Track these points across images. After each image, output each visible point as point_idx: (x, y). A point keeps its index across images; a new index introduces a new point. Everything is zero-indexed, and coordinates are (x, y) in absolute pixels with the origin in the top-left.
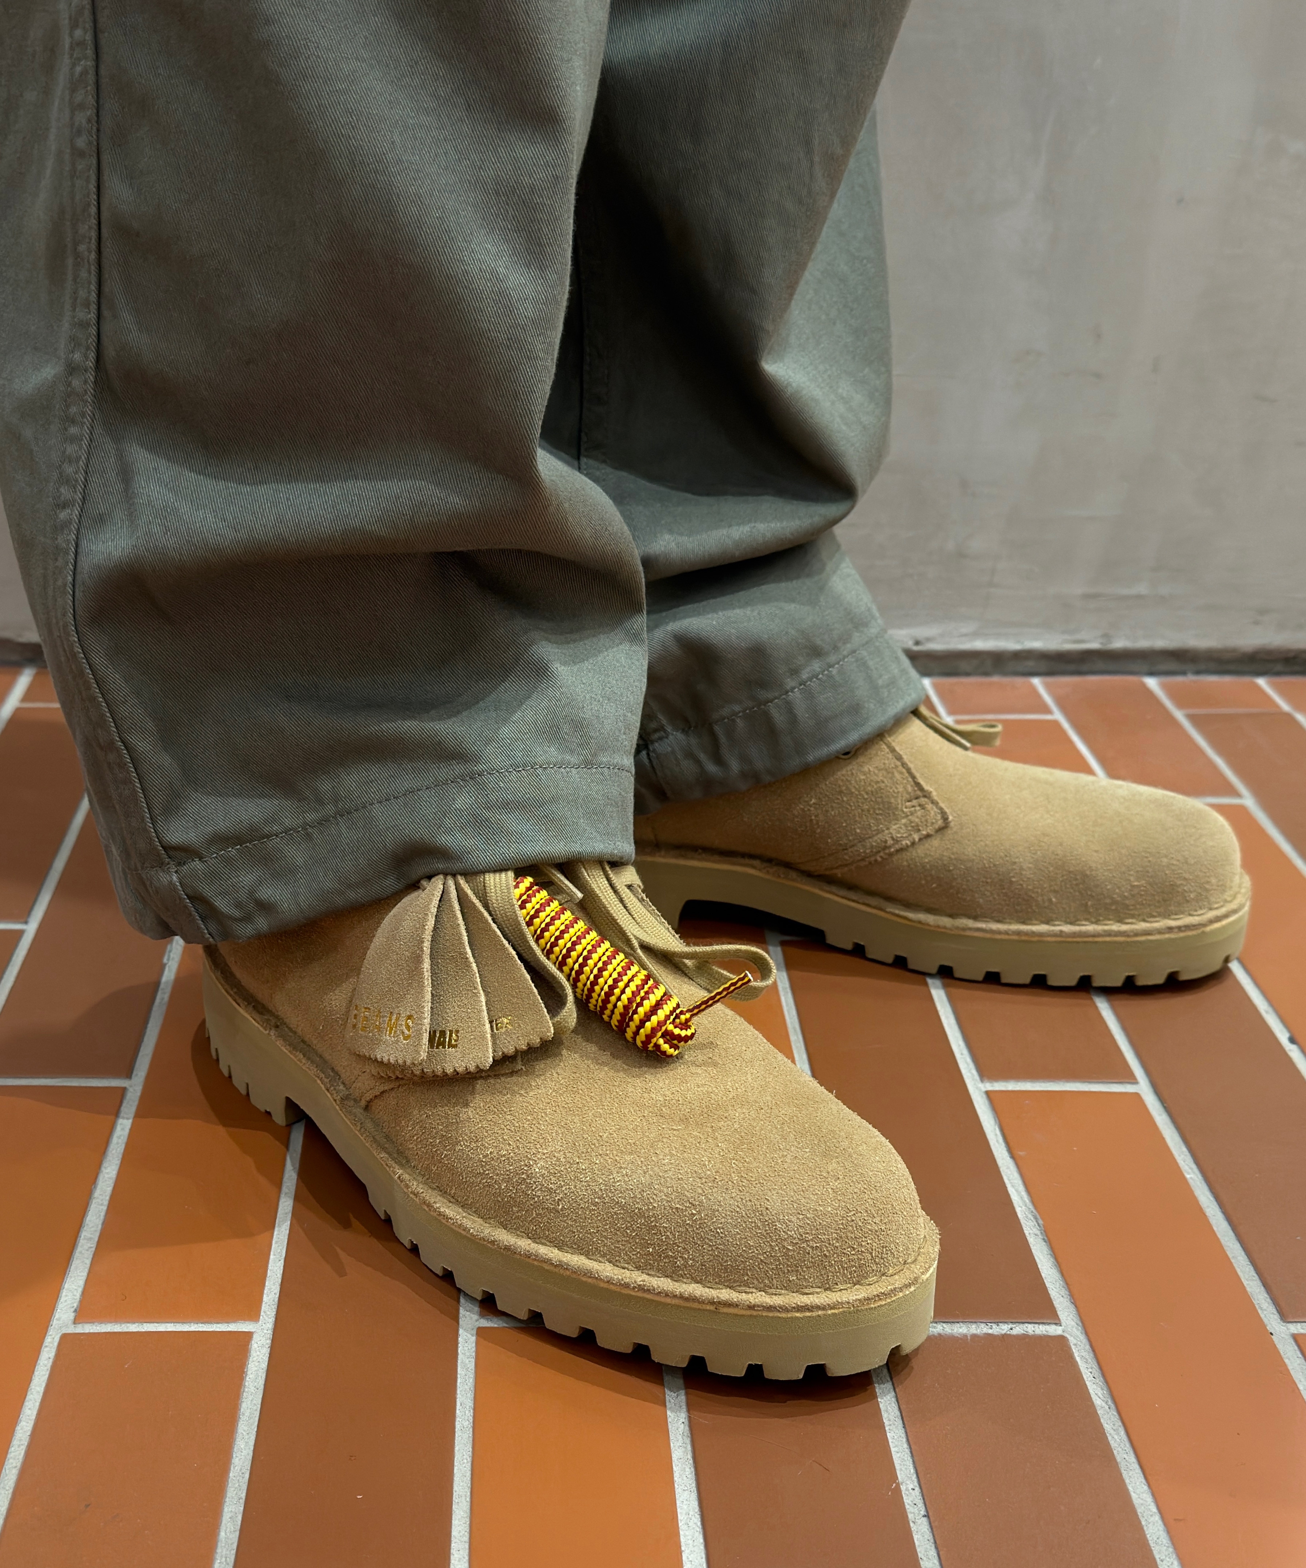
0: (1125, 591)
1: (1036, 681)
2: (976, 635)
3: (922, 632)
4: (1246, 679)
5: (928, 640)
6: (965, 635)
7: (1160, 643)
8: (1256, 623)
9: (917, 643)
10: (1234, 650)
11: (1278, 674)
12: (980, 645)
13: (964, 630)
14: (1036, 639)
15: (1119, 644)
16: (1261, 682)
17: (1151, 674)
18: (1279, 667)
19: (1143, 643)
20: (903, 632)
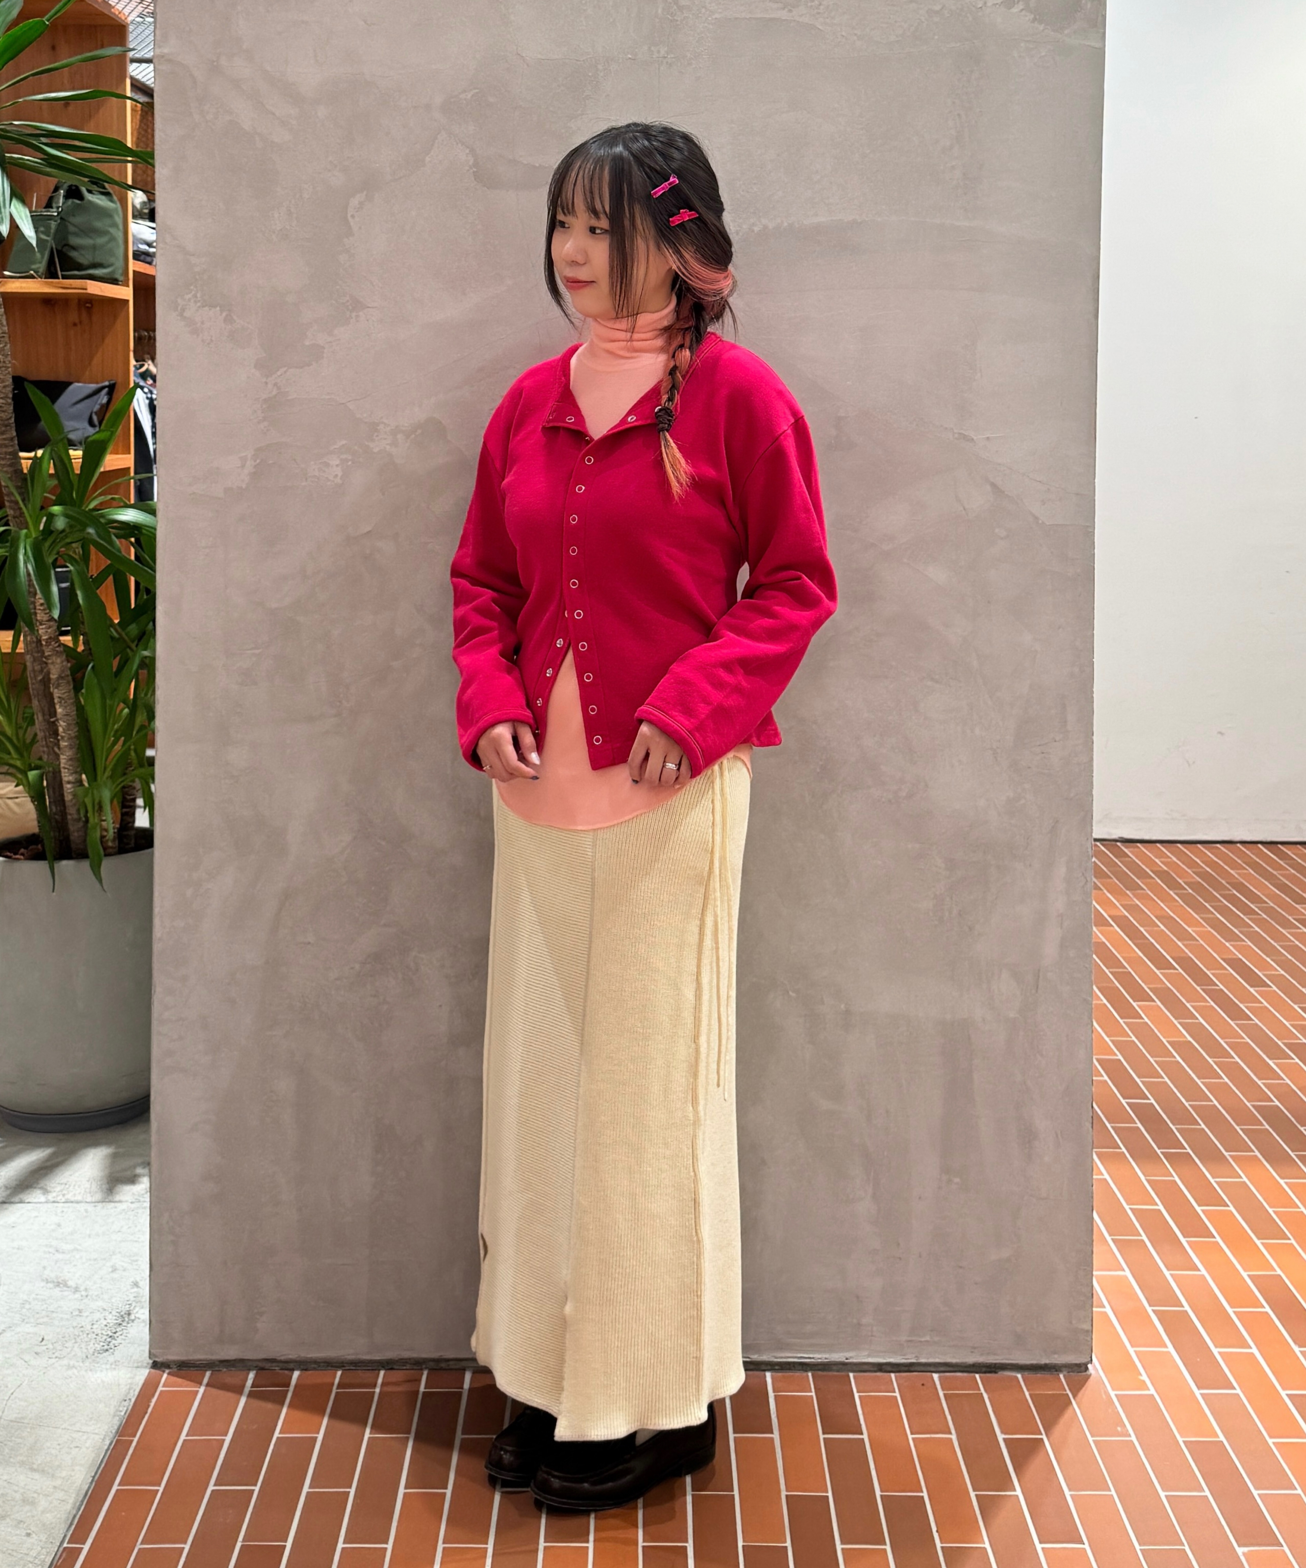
0: (923, 1339)
1: (893, 1375)
2: (869, 1356)
3: (848, 1355)
4: (972, 1375)
5: (851, 1357)
6: (865, 1356)
7: (937, 1360)
8: (972, 1352)
9: (847, 1359)
10: (965, 1363)
11: (985, 1372)
12: (871, 1360)
13: (864, 1354)
14: (891, 1358)
15: (923, 1360)
16: (977, 1376)
17: (935, 1372)
18: (984, 1369)
19: (931, 1360)
20: (842, 1354)
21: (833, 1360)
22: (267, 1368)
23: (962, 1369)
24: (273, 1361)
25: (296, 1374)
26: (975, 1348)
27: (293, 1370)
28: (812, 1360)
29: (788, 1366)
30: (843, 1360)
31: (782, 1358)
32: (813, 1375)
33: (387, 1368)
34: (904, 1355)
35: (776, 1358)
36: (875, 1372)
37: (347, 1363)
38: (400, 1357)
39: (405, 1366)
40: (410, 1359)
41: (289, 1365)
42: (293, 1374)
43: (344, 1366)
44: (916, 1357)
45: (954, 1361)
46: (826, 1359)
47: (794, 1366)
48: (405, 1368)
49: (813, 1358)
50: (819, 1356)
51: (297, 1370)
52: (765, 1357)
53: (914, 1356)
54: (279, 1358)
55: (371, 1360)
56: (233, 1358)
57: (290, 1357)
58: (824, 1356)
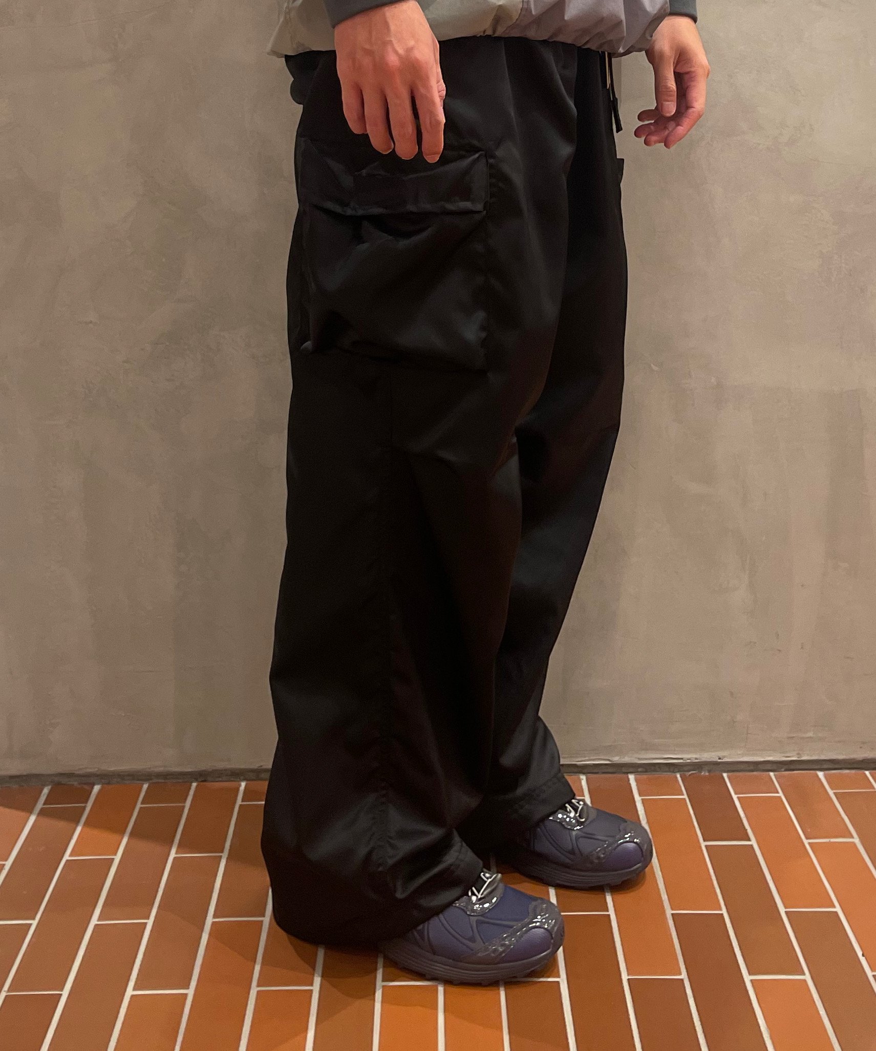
0: (804, 735)
1: (772, 774)
2: (743, 755)
3: (721, 754)
4: (862, 771)
5: (724, 757)
6: (740, 754)
7: (823, 757)
8: (861, 747)
10: (854, 759)
12: (746, 759)
13: (739, 753)
14: (770, 756)
15: (805, 758)
16: (867, 773)
17: (821, 770)
19: (816, 757)
20: (713, 754)
21: (703, 760)
22: (63, 783)
23: (849, 766)
24: (70, 775)
25: (97, 788)
26: (864, 743)
27: (93, 785)
28: (681, 761)
29: (653, 768)
30: (717, 760)
31: (646, 759)
32: (681, 777)
33: (200, 780)
34: (783, 753)
35: (639, 759)
36: (752, 771)
37: (154, 776)
38: (214, 768)
39: (219, 777)
40: (226, 770)
41: (88, 779)
42: (92, 788)
43: (151, 779)
44: (798, 754)
45: (841, 757)
46: (696, 759)
47: (659, 768)
48: (220, 779)
49: (682, 759)
50: (689, 756)
51: (98, 784)
52: (627, 759)
53: (795, 753)
54: (78, 772)
55: (182, 772)
56: (25, 773)
57: (89, 770)
58: (694, 756)
